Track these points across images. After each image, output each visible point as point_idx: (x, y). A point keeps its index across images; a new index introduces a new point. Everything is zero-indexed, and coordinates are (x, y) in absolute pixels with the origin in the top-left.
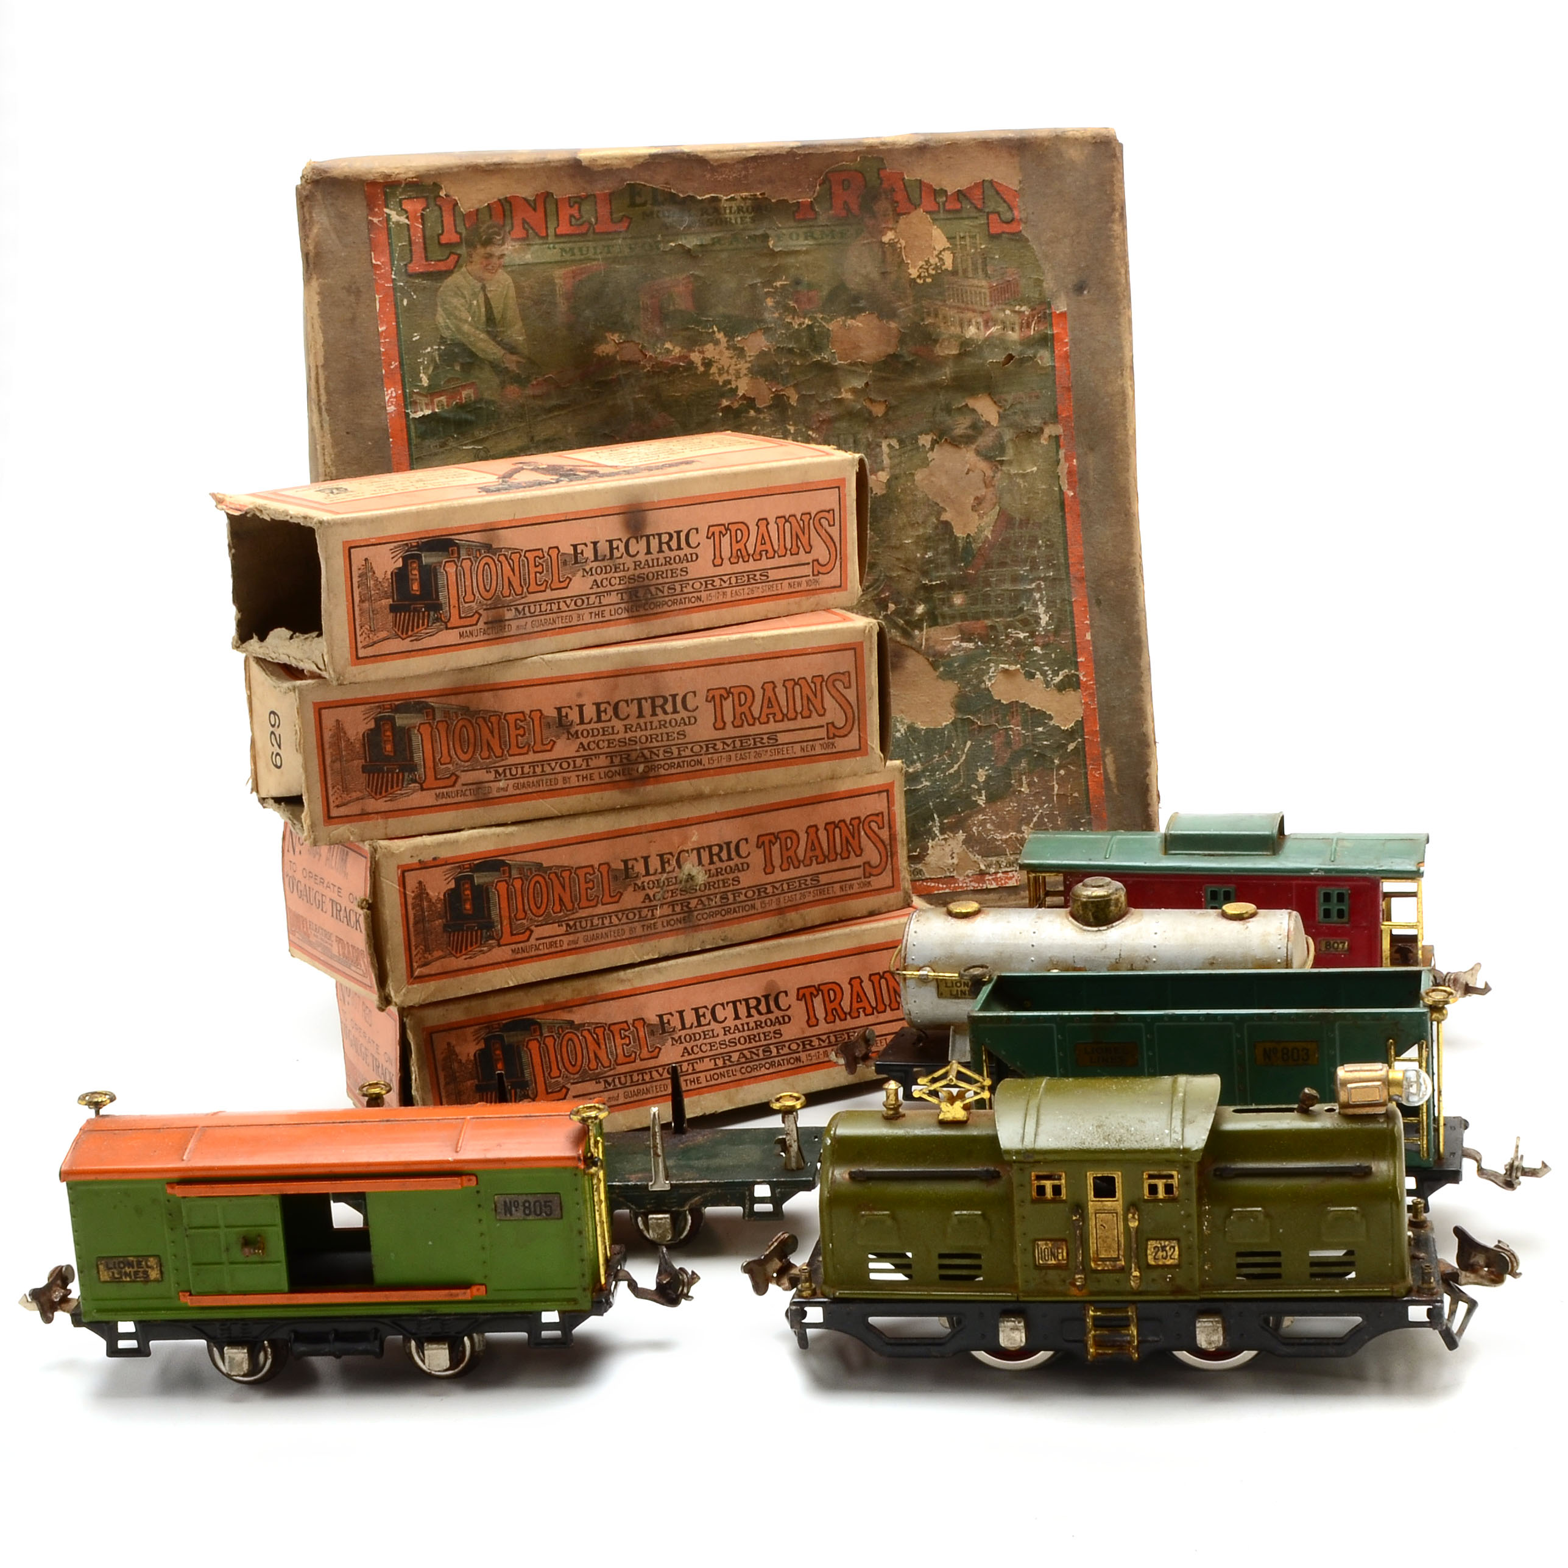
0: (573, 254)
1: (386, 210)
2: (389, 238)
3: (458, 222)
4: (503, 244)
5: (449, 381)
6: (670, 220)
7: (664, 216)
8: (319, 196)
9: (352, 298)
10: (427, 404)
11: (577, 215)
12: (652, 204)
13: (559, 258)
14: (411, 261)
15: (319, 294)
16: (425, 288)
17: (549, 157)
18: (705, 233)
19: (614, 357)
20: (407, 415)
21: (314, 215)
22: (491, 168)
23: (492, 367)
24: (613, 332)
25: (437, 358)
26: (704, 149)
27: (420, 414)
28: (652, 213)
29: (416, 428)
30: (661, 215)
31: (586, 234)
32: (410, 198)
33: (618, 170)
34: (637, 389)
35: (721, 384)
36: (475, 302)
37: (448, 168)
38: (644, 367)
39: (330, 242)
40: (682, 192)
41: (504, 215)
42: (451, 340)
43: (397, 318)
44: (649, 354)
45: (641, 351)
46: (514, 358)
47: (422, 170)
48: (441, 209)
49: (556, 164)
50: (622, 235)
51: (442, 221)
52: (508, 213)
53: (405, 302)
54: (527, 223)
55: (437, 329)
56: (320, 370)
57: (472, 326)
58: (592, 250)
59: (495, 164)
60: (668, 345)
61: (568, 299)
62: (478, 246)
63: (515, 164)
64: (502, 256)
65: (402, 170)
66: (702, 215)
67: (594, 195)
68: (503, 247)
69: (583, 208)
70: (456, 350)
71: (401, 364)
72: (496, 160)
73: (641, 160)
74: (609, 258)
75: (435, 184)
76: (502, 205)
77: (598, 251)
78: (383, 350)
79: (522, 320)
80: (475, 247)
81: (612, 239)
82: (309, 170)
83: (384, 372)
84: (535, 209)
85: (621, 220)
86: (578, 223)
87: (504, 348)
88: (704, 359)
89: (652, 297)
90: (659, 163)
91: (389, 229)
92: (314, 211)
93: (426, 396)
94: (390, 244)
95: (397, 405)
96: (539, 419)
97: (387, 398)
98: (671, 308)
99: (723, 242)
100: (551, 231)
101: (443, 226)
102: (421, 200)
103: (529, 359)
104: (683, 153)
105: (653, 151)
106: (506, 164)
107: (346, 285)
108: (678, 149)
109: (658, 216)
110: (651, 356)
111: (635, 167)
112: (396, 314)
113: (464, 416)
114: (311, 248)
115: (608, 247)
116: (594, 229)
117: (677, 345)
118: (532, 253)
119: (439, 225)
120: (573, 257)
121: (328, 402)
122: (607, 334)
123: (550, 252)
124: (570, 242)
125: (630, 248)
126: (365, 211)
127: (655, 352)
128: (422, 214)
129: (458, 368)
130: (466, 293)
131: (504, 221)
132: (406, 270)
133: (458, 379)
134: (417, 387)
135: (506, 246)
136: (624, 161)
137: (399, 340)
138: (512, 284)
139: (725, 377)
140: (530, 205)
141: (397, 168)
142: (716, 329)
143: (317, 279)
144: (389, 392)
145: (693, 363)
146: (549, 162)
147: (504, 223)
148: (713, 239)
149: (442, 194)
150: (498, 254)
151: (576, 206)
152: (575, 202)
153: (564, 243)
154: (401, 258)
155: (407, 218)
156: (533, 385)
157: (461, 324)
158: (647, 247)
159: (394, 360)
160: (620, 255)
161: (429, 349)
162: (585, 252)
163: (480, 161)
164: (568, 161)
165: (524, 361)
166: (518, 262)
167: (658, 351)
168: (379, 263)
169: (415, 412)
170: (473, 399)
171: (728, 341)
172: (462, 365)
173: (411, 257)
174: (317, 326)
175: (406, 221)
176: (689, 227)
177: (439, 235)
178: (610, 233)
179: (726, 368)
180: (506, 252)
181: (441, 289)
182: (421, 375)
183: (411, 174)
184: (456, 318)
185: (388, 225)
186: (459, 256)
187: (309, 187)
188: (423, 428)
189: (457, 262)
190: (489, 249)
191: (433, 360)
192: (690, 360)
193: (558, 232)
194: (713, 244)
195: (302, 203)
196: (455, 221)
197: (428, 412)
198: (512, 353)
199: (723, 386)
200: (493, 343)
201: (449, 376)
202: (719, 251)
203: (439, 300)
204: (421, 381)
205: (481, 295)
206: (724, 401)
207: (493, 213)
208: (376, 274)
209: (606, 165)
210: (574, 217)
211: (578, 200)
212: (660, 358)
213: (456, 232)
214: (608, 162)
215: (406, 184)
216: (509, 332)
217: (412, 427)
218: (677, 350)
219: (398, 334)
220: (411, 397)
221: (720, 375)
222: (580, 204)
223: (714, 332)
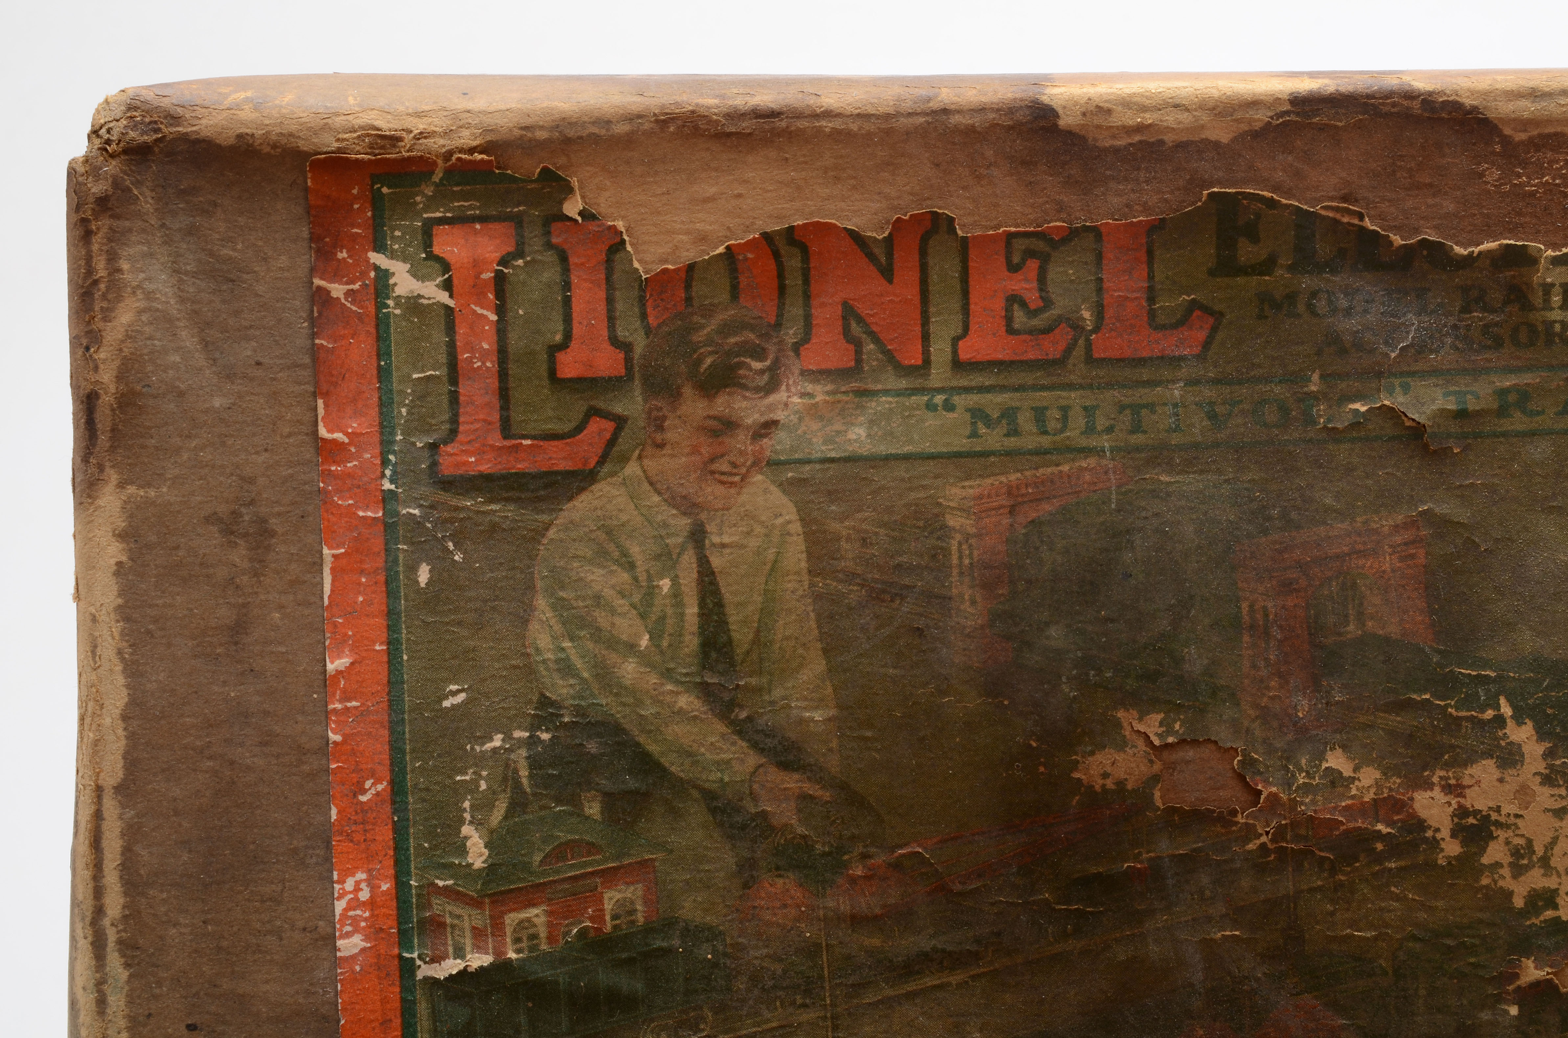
0: (1014, 432)
1: (377, 258)
2: (382, 352)
3: (620, 306)
4: (772, 387)
5: (560, 852)
6: (1353, 323)
7: (1334, 311)
8: (147, 202)
9: (239, 556)
10: (478, 934)
11: (1033, 297)
12: (1291, 268)
13: (961, 443)
14: (453, 432)
15: (122, 536)
16: (494, 528)
17: (946, 96)
18: (1476, 372)
19: (1143, 795)
20: (407, 968)
21: (125, 266)
22: (746, 125)
23: (713, 811)
24: (1144, 709)
25: (524, 773)
26: (1483, 84)
27: (451, 967)
28: (1291, 298)
29: (434, 1015)
30: (1321, 305)
31: (1060, 362)
32: (460, 220)
33: (1180, 146)
34: (1219, 909)
35: (1519, 902)
36: (665, 584)
37: (597, 122)
38: (1250, 832)
39: (176, 358)
40: (1397, 229)
41: (782, 290)
42: (579, 711)
43: (392, 628)
44: (1267, 790)
45: (1241, 778)
46: (792, 782)
47: (505, 123)
48: (563, 258)
49: (966, 120)
50: (1184, 372)
51: (567, 302)
52: (794, 281)
53: (424, 575)
54: (860, 320)
55: (529, 671)
56: (110, 806)
57: (652, 666)
58: (1078, 421)
59: (758, 114)
60: (1336, 761)
61: (987, 586)
62: (688, 391)
63: (828, 114)
64: (770, 426)
65: (437, 123)
66: (1466, 309)
67: (1096, 232)
68: (772, 398)
69: (1054, 272)
70: (592, 747)
71: (397, 788)
72: (765, 99)
73: (1262, 116)
74: (1138, 449)
75: (547, 175)
76: (776, 255)
77: (1101, 423)
78: (334, 737)
79: (825, 651)
80: (675, 396)
81: (1151, 383)
82: (118, 113)
83: (334, 813)
84: (887, 273)
85: (1183, 321)
86: (1036, 322)
87: (755, 746)
88: (1462, 812)
89: (1287, 587)
90: (1322, 128)
91: (382, 323)
92: (125, 252)
93: (476, 903)
94: (383, 374)
95: (375, 932)
96: (870, 998)
97: (340, 906)
98: (1352, 629)
99: (1532, 406)
100: (940, 350)
101: (568, 319)
102: (497, 227)
103: (843, 787)
104: (1410, 95)
105: (1306, 86)
106: (797, 114)
107: (223, 509)
108: (1392, 83)
109: (1311, 309)
110: (1273, 797)
111: (1240, 138)
112: (392, 614)
113: (605, 978)
114: (107, 376)
115: (1136, 409)
116: (1089, 345)
117: (1369, 762)
118: (872, 422)
119: (557, 317)
120: (1012, 442)
121: (131, 915)
122: (1121, 714)
123: (932, 421)
124: (1003, 388)
125: (1212, 416)
126: (304, 260)
127: (1288, 784)
128: (498, 274)
129: (593, 809)
130: (635, 550)
131: (781, 306)
132: (434, 464)
133: (592, 849)
134: (447, 869)
135: (781, 395)
136: (1205, 118)
137: (394, 703)
138: (796, 527)
139: (1536, 879)
140: (871, 257)
141: (419, 115)
142: (1506, 710)
143: (121, 485)
144: (349, 884)
145: (1421, 825)
146: (945, 111)
147: (780, 315)
148: (1502, 393)
149: (572, 208)
150: (752, 418)
151: (1033, 265)
152: (1030, 253)
153: (982, 389)
154: (419, 425)
155: (447, 286)
156: (853, 880)
157: (613, 657)
158: (1271, 415)
159: (372, 774)
160: (1175, 439)
161: (497, 741)
162: (1052, 425)
163: (709, 101)
164: (1009, 110)
165: (827, 795)
166: (820, 448)
167: (1301, 779)
168: (339, 436)
169: (436, 959)
170: (640, 918)
171: (1549, 754)
172: (610, 800)
173: (454, 420)
174: (108, 650)
175: (443, 297)
176: (1419, 349)
177: (554, 350)
178: (1140, 362)
179: (1539, 851)
180: (780, 415)
181: (551, 533)
182: (466, 830)
183: (466, 138)
184: (597, 634)
185: (380, 305)
186: (620, 422)
187: (112, 168)
188: (460, 1015)
189: (612, 442)
190: (722, 404)
191: (509, 778)
192: (1414, 816)
193: (964, 355)
194: (1502, 412)
195: (84, 221)
196: (610, 301)
197: (479, 960)
198: (785, 766)
199: (1524, 913)
200: (721, 727)
201: (563, 836)
202: (1518, 434)
203: (540, 571)
204: (462, 850)
205: (689, 560)
206: (1530, 963)
207: (743, 281)
208: (327, 475)
209: (1140, 128)
210: (1023, 304)
211: (1041, 245)
212: (1307, 806)
213: (614, 341)
214: (1149, 118)
215: (449, 172)
216: (777, 693)
217: (423, 1009)
218: (1369, 776)
219: (394, 683)
220: (426, 904)
221: (1518, 871)
222: (1045, 260)
223: (1500, 721)
